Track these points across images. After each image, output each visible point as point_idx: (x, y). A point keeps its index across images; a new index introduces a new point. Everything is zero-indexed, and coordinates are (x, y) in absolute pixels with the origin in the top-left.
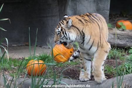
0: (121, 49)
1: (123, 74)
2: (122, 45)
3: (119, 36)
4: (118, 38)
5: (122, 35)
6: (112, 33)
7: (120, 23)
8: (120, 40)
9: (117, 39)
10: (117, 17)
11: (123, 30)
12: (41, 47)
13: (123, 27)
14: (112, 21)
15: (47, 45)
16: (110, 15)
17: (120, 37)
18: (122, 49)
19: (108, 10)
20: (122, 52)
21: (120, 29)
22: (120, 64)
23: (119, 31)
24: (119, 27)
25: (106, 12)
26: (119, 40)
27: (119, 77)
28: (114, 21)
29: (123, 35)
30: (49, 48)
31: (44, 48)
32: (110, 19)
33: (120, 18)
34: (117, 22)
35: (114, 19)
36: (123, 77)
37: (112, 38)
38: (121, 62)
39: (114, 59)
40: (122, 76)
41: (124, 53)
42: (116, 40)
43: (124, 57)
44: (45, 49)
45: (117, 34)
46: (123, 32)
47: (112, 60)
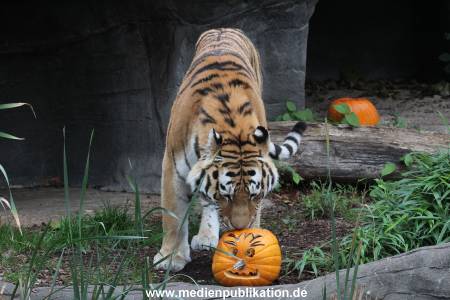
0: (347, 188)
1: (356, 262)
2: (349, 173)
3: (337, 145)
4: (337, 153)
5: (346, 145)
6: (316, 138)
7: (339, 107)
8: (344, 157)
9: (334, 156)
10: (331, 89)
11: (350, 128)
12: (98, 188)
13: (349, 119)
14: (315, 101)
15: (116, 182)
16: (309, 83)
17: (343, 148)
18: (350, 187)
19: (302, 69)
20: (348, 195)
21: (340, 126)
22: (343, 232)
23: (337, 130)
24: (336, 119)
25: (297, 75)
26: (337, 159)
27: (343, 272)
28: (322, 100)
29: (351, 144)
30: (124, 191)
31: (108, 191)
32: (308, 95)
33: (339, 92)
34: (329, 105)
35: (321, 96)
36: (356, 272)
37: (316, 154)
38: (348, 225)
39: (325, 217)
40: (352, 270)
41: (354, 200)
42: (331, 158)
43: (356, 209)
44: (111, 194)
45: (330, 141)
46: (351, 135)
47: (321, 222)
